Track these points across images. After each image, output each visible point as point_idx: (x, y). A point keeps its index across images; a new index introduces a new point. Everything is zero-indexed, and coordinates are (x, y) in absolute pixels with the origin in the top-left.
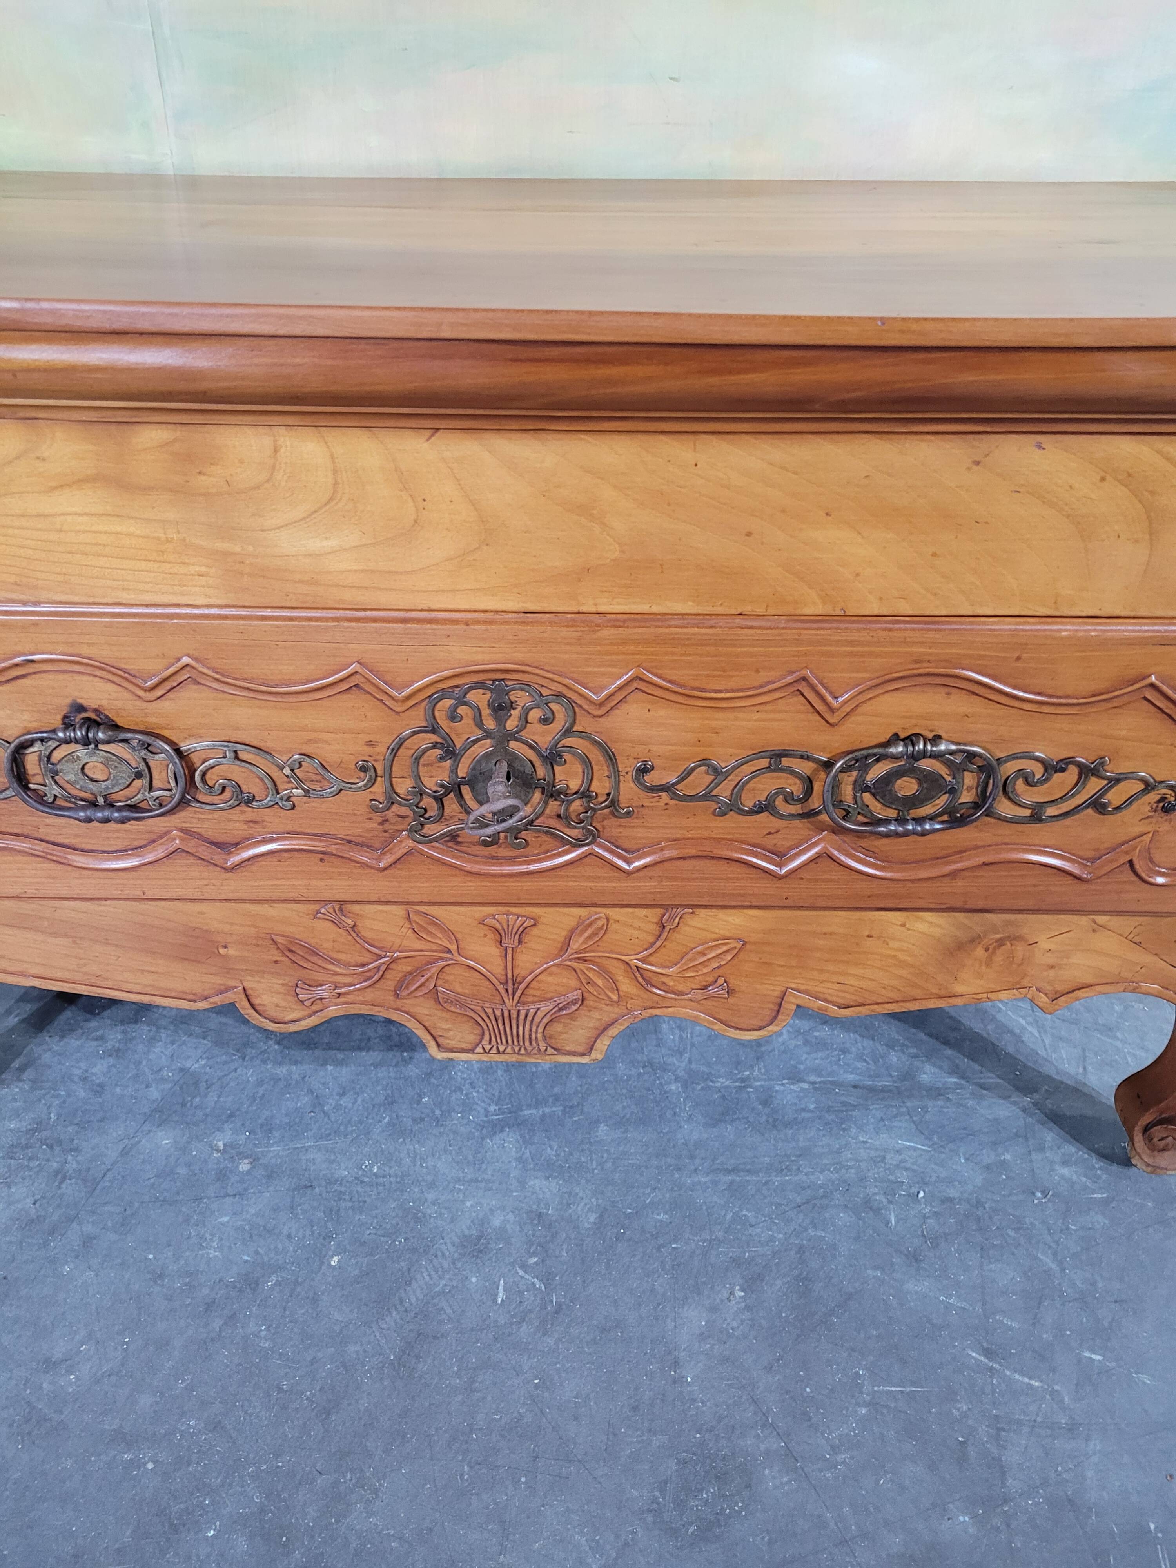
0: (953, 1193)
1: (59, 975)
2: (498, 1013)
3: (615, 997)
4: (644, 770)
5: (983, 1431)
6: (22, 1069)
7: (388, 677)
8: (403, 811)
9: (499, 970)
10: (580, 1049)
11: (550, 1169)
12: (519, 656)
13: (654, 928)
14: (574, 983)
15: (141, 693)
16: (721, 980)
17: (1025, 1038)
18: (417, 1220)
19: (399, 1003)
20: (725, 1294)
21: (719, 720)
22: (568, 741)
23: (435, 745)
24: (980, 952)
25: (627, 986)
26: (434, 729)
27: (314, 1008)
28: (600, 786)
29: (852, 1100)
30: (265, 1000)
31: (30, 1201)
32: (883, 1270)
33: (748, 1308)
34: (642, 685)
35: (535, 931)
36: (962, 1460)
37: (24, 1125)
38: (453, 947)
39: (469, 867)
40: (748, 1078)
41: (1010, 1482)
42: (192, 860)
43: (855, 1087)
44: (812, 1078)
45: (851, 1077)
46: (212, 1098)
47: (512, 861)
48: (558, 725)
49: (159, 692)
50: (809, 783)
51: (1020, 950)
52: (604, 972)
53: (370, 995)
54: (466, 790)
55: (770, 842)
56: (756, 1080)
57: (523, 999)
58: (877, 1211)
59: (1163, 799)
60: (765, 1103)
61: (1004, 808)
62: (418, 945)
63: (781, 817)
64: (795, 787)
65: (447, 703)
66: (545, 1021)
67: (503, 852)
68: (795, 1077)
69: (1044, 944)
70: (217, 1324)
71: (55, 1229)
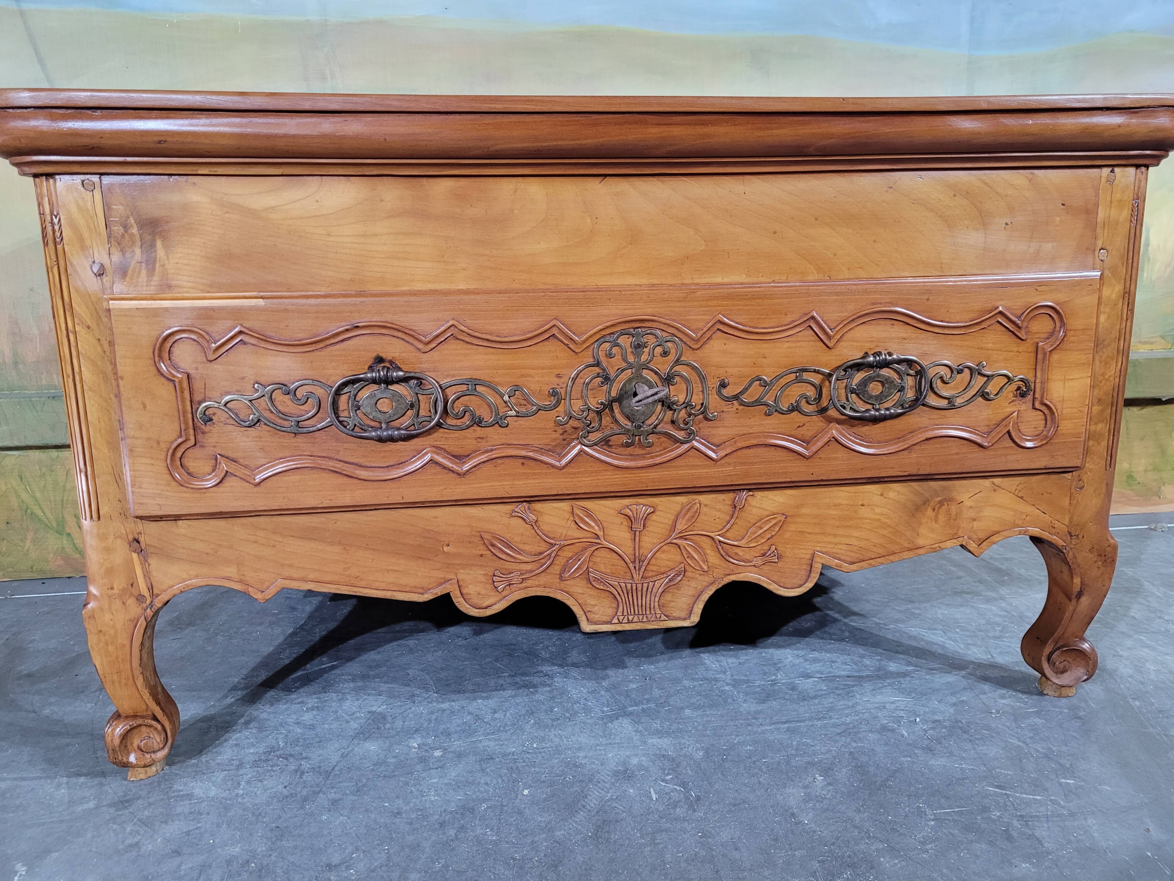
0: (938, 718)
1: (329, 578)
2: (629, 586)
3: (705, 568)
4: (723, 385)
5: (1016, 824)
6: (247, 723)
7: (573, 328)
8: (576, 424)
9: (630, 551)
10: (683, 615)
12: (650, 311)
13: (729, 509)
14: (679, 558)
15: (420, 346)
16: (773, 548)
18: (577, 767)
19: (563, 585)
20: (811, 779)
21: (765, 348)
22: (677, 368)
23: (598, 376)
24: (929, 512)
25: (713, 558)
26: (598, 364)
27: (504, 593)
28: (696, 400)
29: (850, 683)
30: (470, 589)
31: (280, 788)
32: (911, 757)
33: (830, 784)
34: (721, 327)
35: (654, 517)
36: (1009, 838)
37: (261, 750)
38: (600, 533)
39: (616, 462)
40: (776, 680)
41: (1046, 845)
42: (438, 468)
43: (848, 677)
44: (818, 676)
45: (843, 673)
46: (399, 724)
47: (643, 457)
48: (672, 357)
49: (433, 345)
50: (819, 390)
51: (954, 508)
52: (698, 549)
53: (543, 579)
54: (615, 406)
55: (801, 432)
56: (781, 680)
57: (646, 574)
58: (893, 730)
59: (1019, 388)
60: (793, 689)
61: (932, 400)
62: (578, 534)
63: (805, 414)
64: (811, 393)
65: (607, 346)
66: (660, 591)
67: (639, 451)
68: (807, 676)
69: (968, 503)
70: (452, 832)
71: (305, 799)
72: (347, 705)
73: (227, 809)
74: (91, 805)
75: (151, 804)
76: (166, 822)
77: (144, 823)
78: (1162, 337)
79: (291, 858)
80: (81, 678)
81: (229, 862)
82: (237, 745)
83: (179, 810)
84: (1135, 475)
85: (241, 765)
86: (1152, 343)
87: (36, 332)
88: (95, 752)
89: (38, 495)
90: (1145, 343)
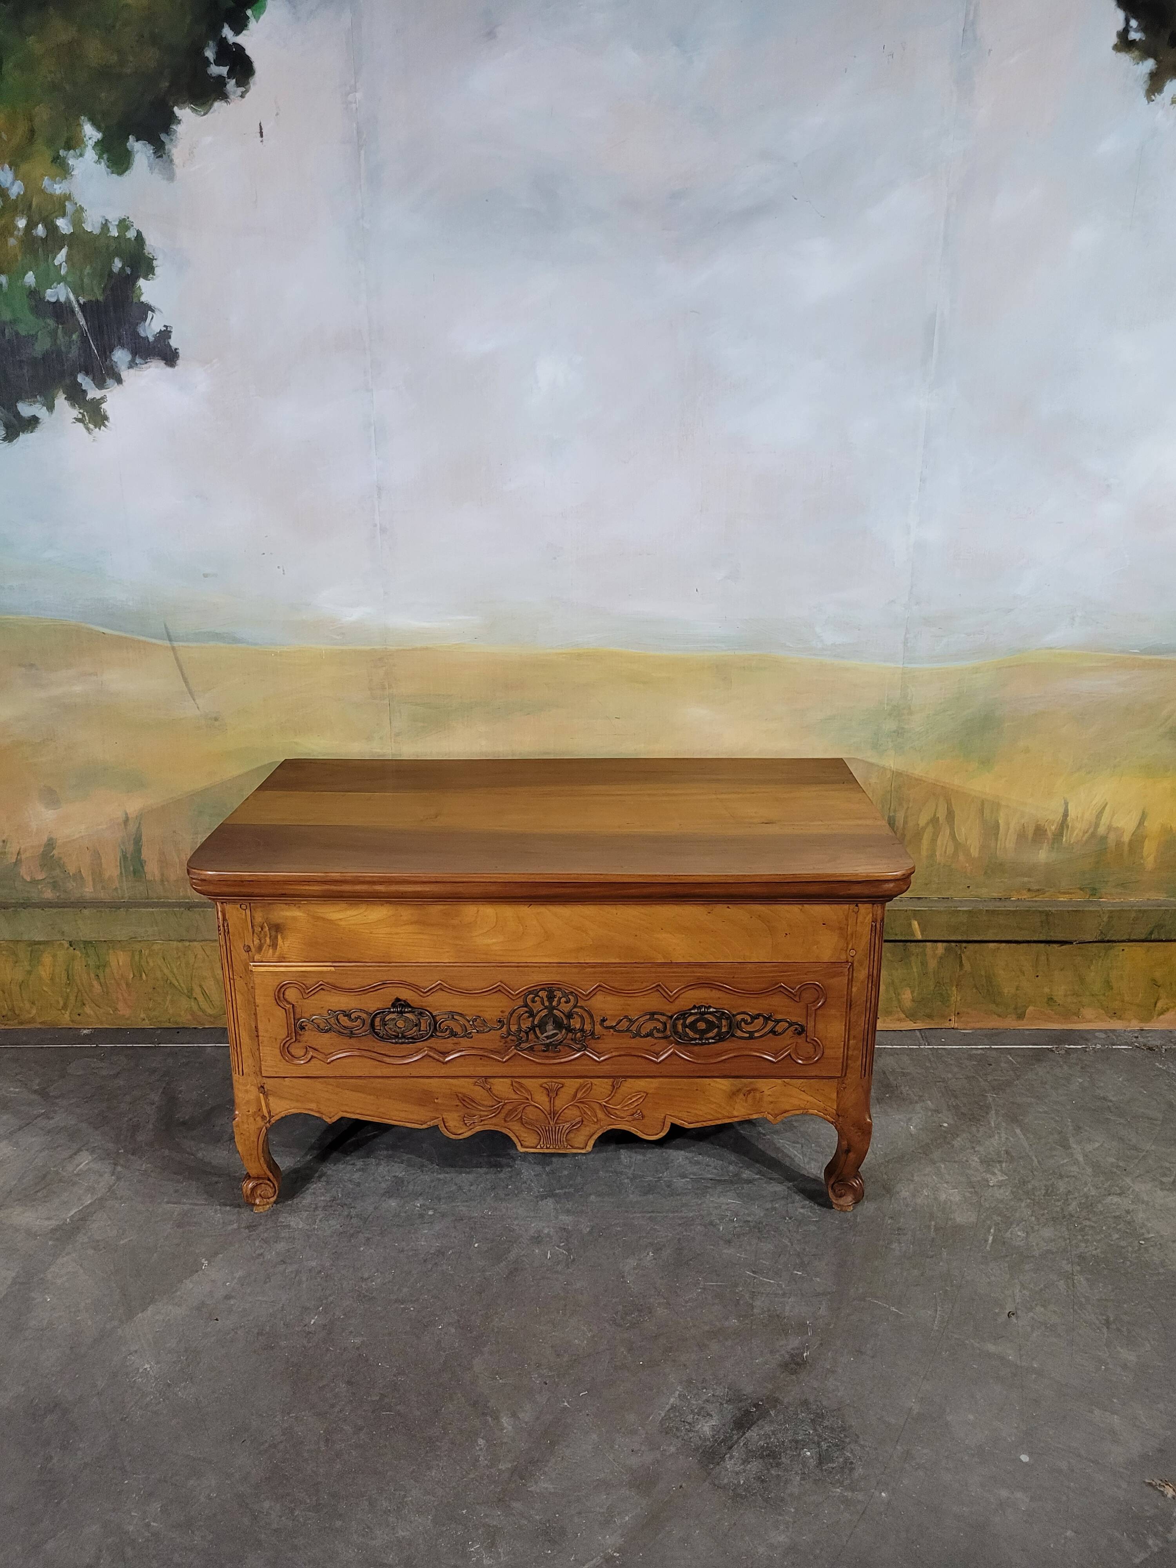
0: (749, 1219)
1: (368, 1113)
2: (547, 1128)
3: (596, 1120)
4: (604, 1020)
5: (747, 1296)
6: (320, 1177)
7: (511, 987)
8: (513, 1038)
9: (548, 1108)
10: (581, 1146)
11: (568, 1212)
12: (558, 979)
13: (610, 1088)
14: (578, 1114)
15: (422, 994)
16: (639, 1111)
17: (796, 1159)
18: (510, 1231)
19: (506, 1124)
20: (645, 1254)
21: (630, 1001)
22: (575, 1010)
23: (526, 1012)
24: (741, 1096)
25: (600, 1115)
26: (526, 1005)
27: (471, 1127)
28: (587, 1027)
29: (709, 1185)
30: (451, 1124)
31: (338, 1226)
32: (714, 1245)
33: (655, 1259)
34: (602, 989)
35: (562, 1090)
36: (737, 1303)
37: (328, 1198)
38: (529, 1097)
39: (537, 1061)
40: (661, 1177)
41: (755, 1310)
42: (432, 1060)
43: (711, 1180)
44: (692, 1177)
45: (710, 1176)
46: (411, 1187)
47: (554, 1058)
48: (572, 1003)
49: (428, 994)
50: (665, 1024)
51: (758, 1095)
52: (592, 1109)
53: (494, 1121)
54: (537, 1029)
55: (652, 1048)
56: (666, 1177)
57: (558, 1121)
58: (714, 1226)
59: (796, 1029)
60: (668, 1186)
61: (739, 1033)
62: (516, 1097)
63: (656, 1038)
64: (660, 1026)
65: (532, 996)
66: (567, 1131)
67: (551, 1054)
68: (683, 1176)
69: (767, 1092)
70: (430, 1266)
71: (352, 1235)
72: (381, 1168)
73: (309, 1237)
74: (235, 1226)
75: (267, 1229)
76: (276, 1242)
77: (265, 1241)
78: (1081, 889)
79: (343, 1272)
80: (217, 1128)
81: (310, 1270)
82: (314, 1193)
83: (283, 1235)
84: (1055, 998)
85: (316, 1209)
86: (1071, 893)
87: (177, 860)
88: (233, 1189)
89: (175, 970)
90: (1064, 893)
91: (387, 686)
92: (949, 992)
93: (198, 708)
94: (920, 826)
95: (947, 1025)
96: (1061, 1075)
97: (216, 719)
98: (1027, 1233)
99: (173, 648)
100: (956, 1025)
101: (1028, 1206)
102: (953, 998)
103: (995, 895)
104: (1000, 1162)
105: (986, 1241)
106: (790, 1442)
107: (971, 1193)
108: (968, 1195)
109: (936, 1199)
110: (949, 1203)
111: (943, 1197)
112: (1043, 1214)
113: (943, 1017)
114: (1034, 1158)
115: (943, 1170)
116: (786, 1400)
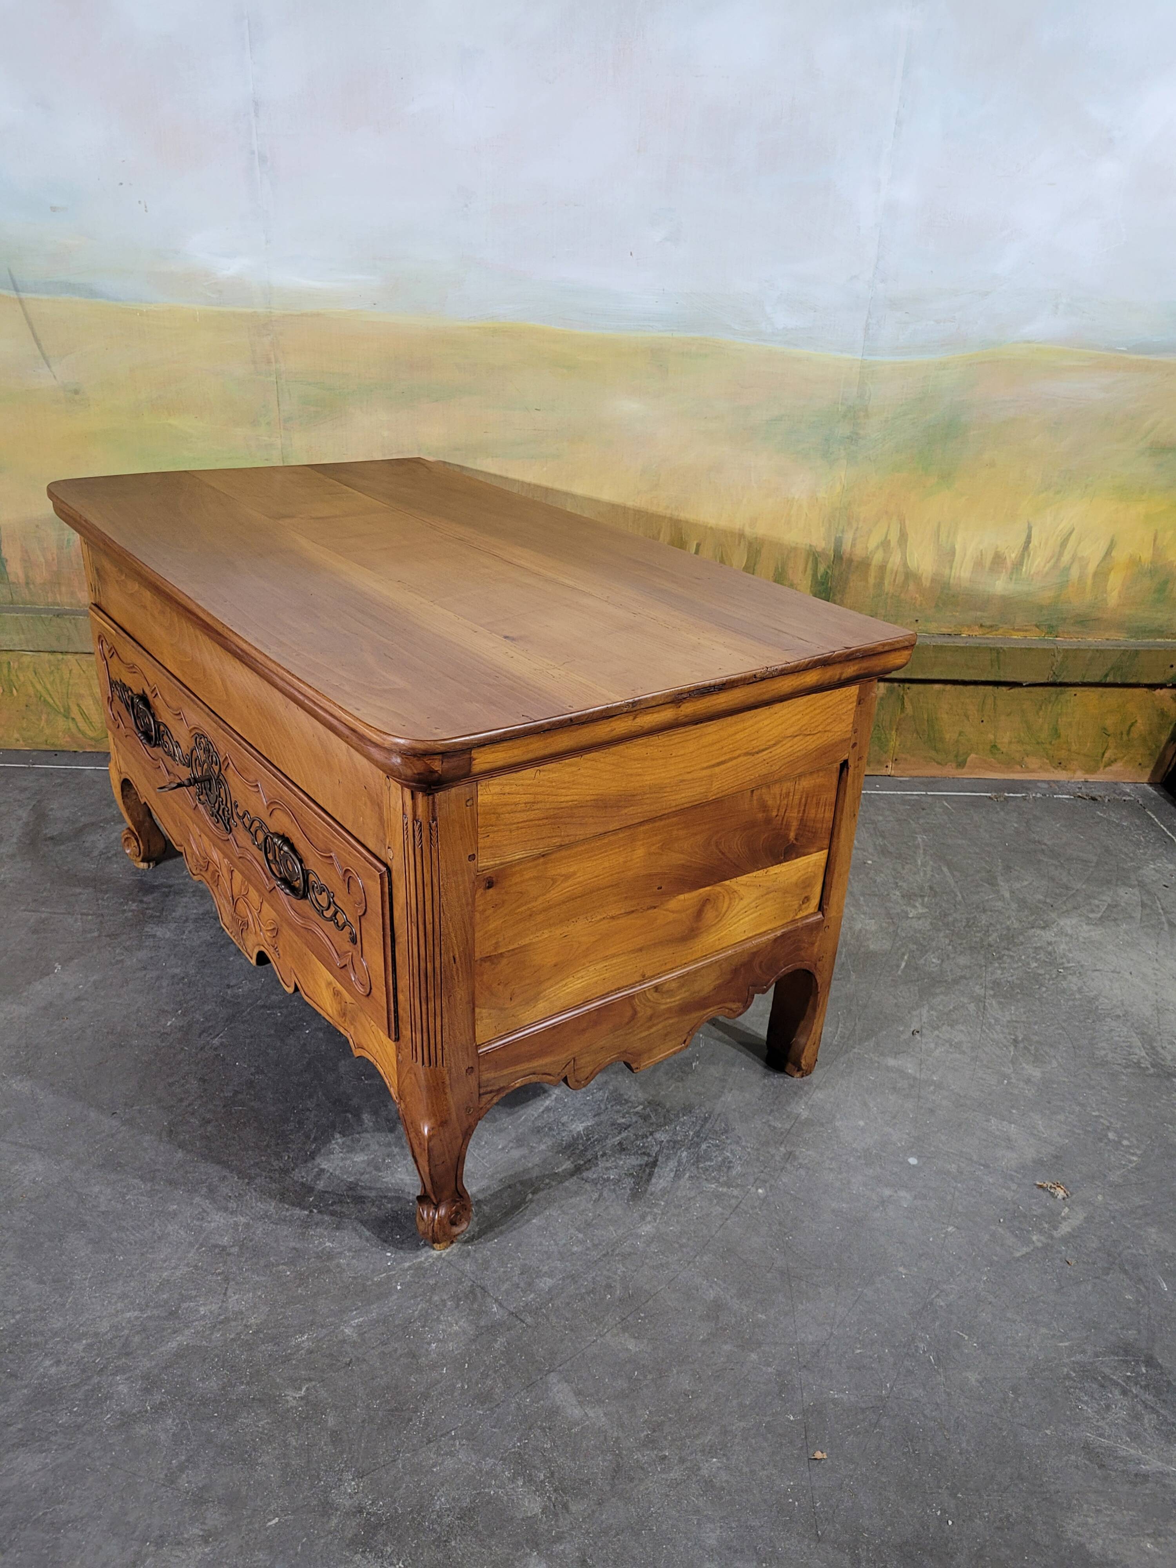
31: (209, 938)
37: (201, 912)
71: (222, 946)
73: (175, 946)
74: (96, 934)
75: (130, 938)
76: (139, 950)
77: (126, 949)
78: (1037, 626)
79: (208, 979)
80: (87, 845)
81: (173, 977)
82: (186, 907)
83: (147, 944)
84: (999, 746)
85: (186, 921)
86: (1026, 631)
87: (43, 560)
88: (97, 900)
89: (49, 686)
90: (1019, 630)
91: (273, 360)
92: (888, 736)
93: (55, 377)
94: (869, 550)
95: (884, 772)
96: (996, 820)
97: (76, 392)
98: (943, 961)
99: (21, 301)
100: (893, 773)
101: (946, 937)
102: (892, 743)
103: (945, 630)
104: (922, 896)
105: (898, 966)
106: (668, 1142)
107: (888, 923)
108: (884, 925)
109: (850, 928)
110: (864, 932)
111: (858, 926)
112: (961, 944)
113: (879, 762)
114: (958, 894)
115: (862, 902)
116: (668, 1105)
